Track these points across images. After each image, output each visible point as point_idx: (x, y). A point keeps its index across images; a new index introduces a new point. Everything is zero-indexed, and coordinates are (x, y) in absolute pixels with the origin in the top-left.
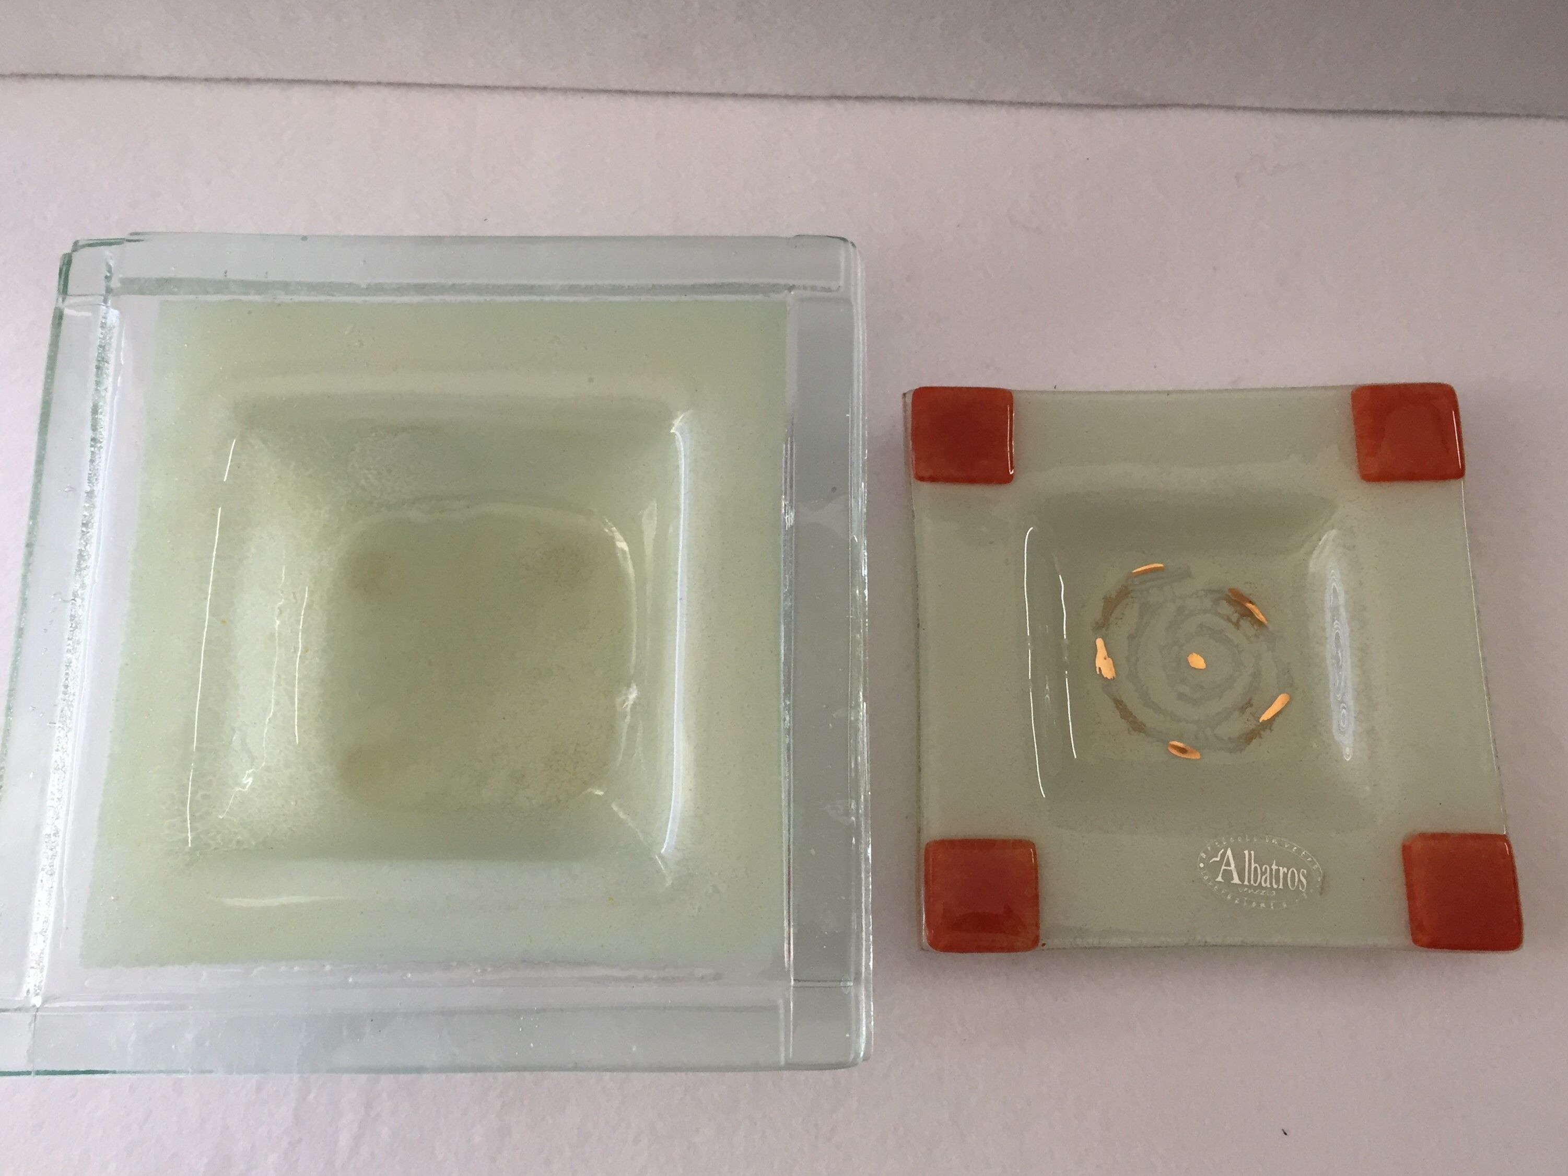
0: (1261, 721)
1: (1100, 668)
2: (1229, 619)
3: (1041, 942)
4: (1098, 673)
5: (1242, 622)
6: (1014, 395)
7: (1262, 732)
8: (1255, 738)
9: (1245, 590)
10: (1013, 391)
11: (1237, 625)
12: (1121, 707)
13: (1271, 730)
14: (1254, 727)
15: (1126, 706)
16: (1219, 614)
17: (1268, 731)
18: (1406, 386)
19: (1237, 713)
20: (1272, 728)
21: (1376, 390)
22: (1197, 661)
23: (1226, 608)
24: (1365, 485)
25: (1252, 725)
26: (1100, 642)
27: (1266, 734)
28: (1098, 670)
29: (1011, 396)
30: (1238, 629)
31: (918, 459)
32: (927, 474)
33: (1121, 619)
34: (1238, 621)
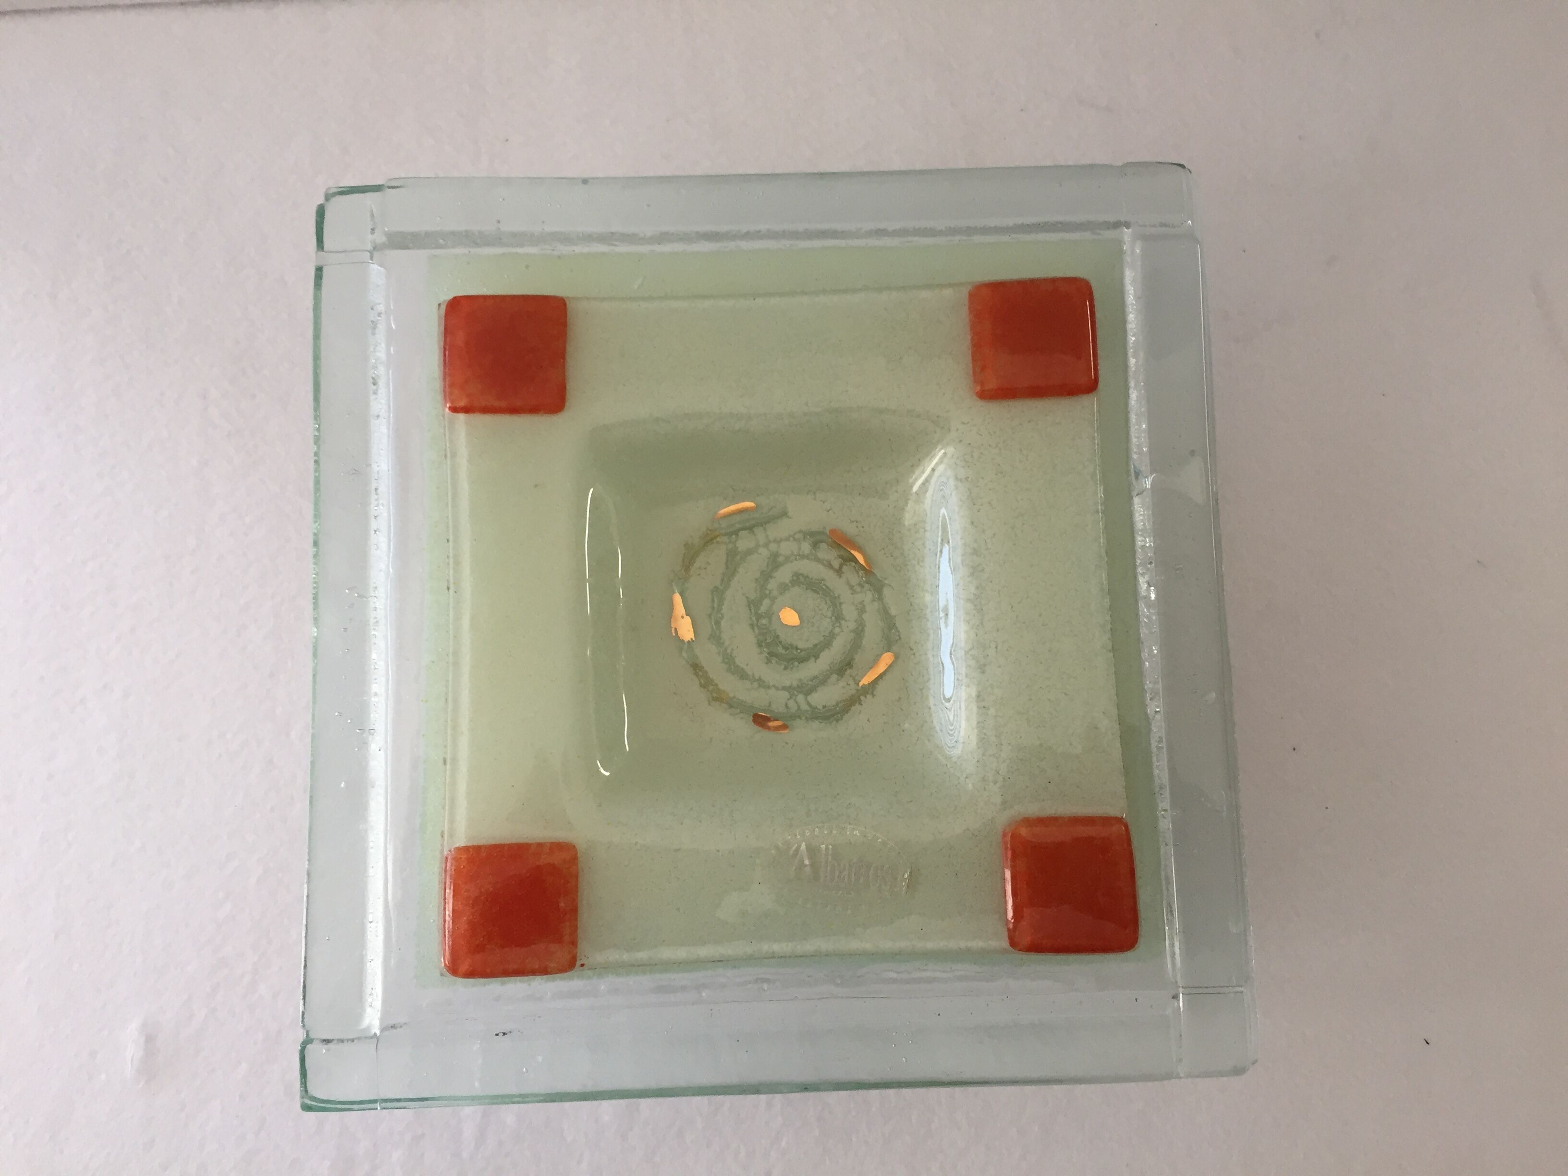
0: (861, 684)
1: (676, 629)
2: (830, 566)
3: (578, 963)
4: (674, 634)
5: (845, 568)
6: (570, 306)
7: (862, 698)
8: (854, 705)
9: (850, 530)
10: (568, 298)
11: (839, 572)
12: (700, 673)
13: (873, 696)
14: (853, 692)
15: (707, 672)
16: (818, 560)
17: (869, 697)
18: (1032, 281)
19: (835, 676)
20: (874, 693)
21: (997, 287)
22: (789, 617)
23: (826, 553)
24: (981, 403)
25: (851, 690)
26: (677, 598)
27: (868, 700)
28: (673, 631)
29: (565, 304)
30: (840, 577)
31: (452, 385)
32: (462, 404)
33: (705, 568)
34: (841, 567)
